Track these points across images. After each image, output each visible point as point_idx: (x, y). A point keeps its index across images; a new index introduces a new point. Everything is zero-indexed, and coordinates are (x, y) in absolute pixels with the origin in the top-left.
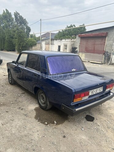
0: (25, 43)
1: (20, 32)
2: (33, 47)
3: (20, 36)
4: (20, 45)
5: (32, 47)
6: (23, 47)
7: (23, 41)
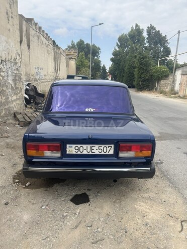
0: (148, 75)
1: (142, 58)
2: (162, 81)
3: (141, 64)
4: (140, 77)
5: (160, 81)
6: (144, 81)
7: (147, 71)
